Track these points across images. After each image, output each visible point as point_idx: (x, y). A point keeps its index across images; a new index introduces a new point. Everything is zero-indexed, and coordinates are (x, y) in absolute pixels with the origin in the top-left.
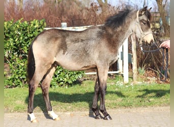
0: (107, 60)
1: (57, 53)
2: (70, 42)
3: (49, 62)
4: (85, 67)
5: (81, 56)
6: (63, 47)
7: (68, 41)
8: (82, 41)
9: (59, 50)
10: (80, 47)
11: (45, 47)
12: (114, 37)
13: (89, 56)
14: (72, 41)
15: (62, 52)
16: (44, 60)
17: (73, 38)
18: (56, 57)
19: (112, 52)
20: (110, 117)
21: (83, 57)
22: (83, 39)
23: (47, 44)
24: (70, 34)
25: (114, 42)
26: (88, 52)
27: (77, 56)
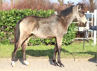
0: (62, 34)
1: (33, 30)
2: (41, 24)
3: (28, 34)
4: (49, 37)
5: (47, 31)
6: (37, 26)
7: (40, 23)
8: (48, 23)
9: (34, 28)
10: (47, 26)
11: (26, 26)
12: (65, 21)
13: (51, 31)
14: (42, 23)
15: (36, 29)
16: (26, 32)
17: (43, 21)
18: (32, 31)
19: (64, 29)
20: (63, 66)
21: (48, 32)
22: (48, 22)
23: (28, 24)
24: (41, 19)
25: (65, 24)
26: (51, 29)
27: (45, 31)
